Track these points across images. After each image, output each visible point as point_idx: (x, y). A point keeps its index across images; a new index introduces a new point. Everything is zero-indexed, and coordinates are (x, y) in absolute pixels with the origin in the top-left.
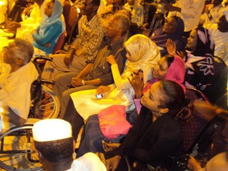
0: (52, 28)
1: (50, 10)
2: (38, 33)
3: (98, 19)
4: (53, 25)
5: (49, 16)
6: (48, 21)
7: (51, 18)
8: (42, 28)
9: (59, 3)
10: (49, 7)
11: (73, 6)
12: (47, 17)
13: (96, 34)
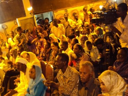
0: (38, 86)
1: (33, 74)
2: (29, 93)
3: (70, 70)
4: (39, 84)
5: (34, 78)
6: (34, 83)
7: (36, 79)
8: (32, 89)
9: (38, 67)
10: (31, 72)
11: (47, 65)
12: (32, 80)
13: (70, 80)
